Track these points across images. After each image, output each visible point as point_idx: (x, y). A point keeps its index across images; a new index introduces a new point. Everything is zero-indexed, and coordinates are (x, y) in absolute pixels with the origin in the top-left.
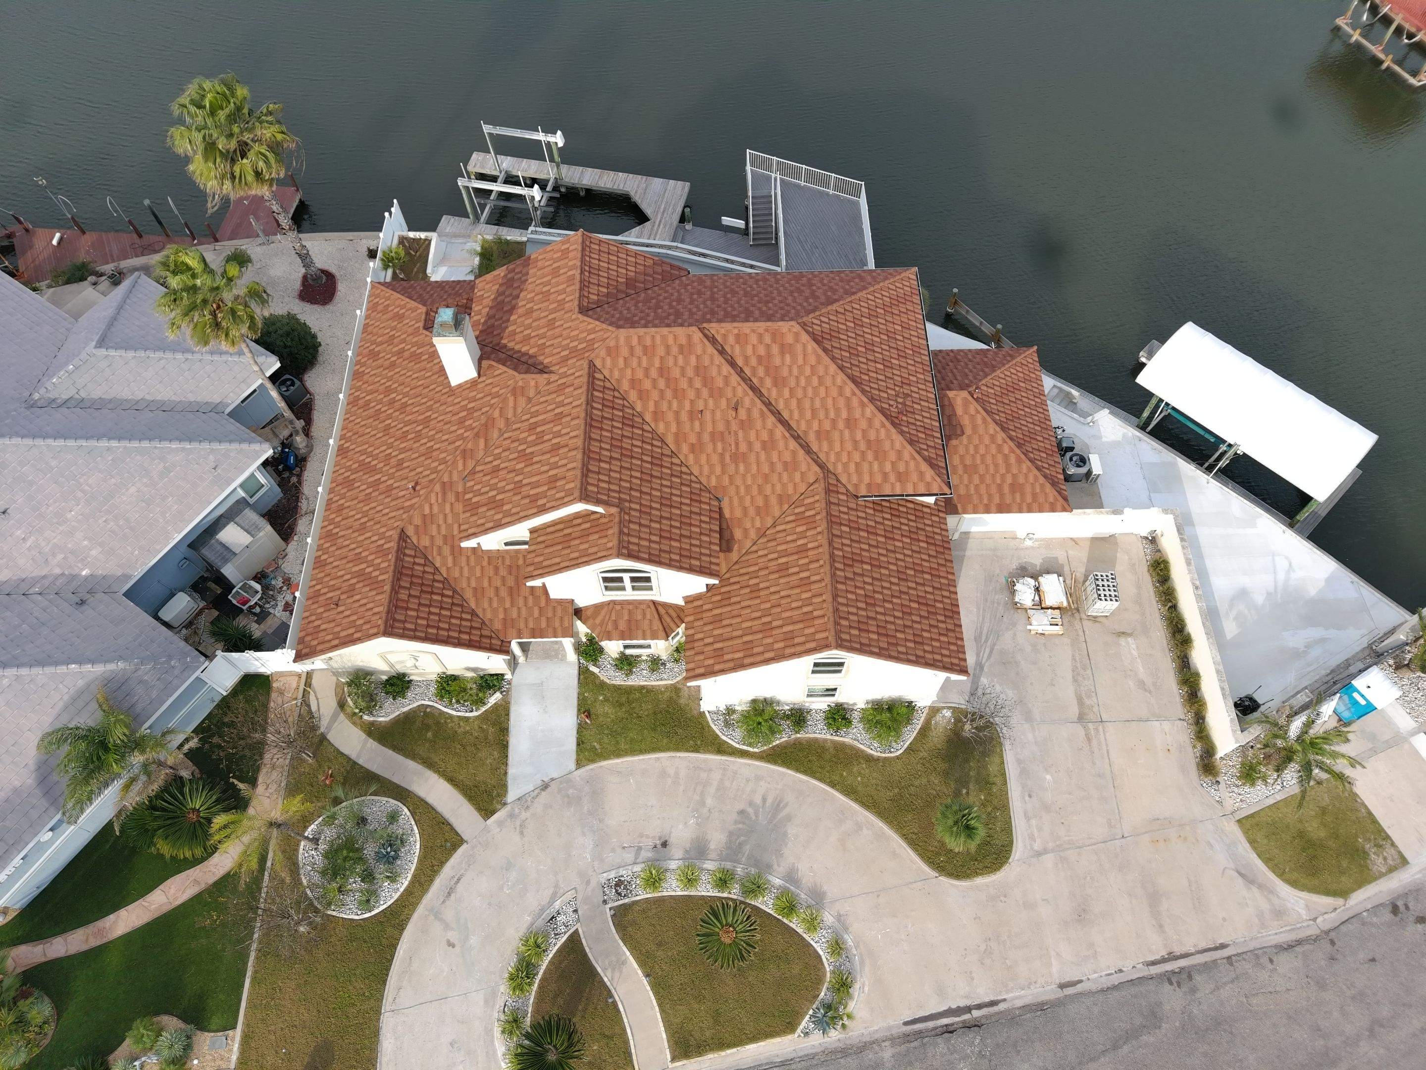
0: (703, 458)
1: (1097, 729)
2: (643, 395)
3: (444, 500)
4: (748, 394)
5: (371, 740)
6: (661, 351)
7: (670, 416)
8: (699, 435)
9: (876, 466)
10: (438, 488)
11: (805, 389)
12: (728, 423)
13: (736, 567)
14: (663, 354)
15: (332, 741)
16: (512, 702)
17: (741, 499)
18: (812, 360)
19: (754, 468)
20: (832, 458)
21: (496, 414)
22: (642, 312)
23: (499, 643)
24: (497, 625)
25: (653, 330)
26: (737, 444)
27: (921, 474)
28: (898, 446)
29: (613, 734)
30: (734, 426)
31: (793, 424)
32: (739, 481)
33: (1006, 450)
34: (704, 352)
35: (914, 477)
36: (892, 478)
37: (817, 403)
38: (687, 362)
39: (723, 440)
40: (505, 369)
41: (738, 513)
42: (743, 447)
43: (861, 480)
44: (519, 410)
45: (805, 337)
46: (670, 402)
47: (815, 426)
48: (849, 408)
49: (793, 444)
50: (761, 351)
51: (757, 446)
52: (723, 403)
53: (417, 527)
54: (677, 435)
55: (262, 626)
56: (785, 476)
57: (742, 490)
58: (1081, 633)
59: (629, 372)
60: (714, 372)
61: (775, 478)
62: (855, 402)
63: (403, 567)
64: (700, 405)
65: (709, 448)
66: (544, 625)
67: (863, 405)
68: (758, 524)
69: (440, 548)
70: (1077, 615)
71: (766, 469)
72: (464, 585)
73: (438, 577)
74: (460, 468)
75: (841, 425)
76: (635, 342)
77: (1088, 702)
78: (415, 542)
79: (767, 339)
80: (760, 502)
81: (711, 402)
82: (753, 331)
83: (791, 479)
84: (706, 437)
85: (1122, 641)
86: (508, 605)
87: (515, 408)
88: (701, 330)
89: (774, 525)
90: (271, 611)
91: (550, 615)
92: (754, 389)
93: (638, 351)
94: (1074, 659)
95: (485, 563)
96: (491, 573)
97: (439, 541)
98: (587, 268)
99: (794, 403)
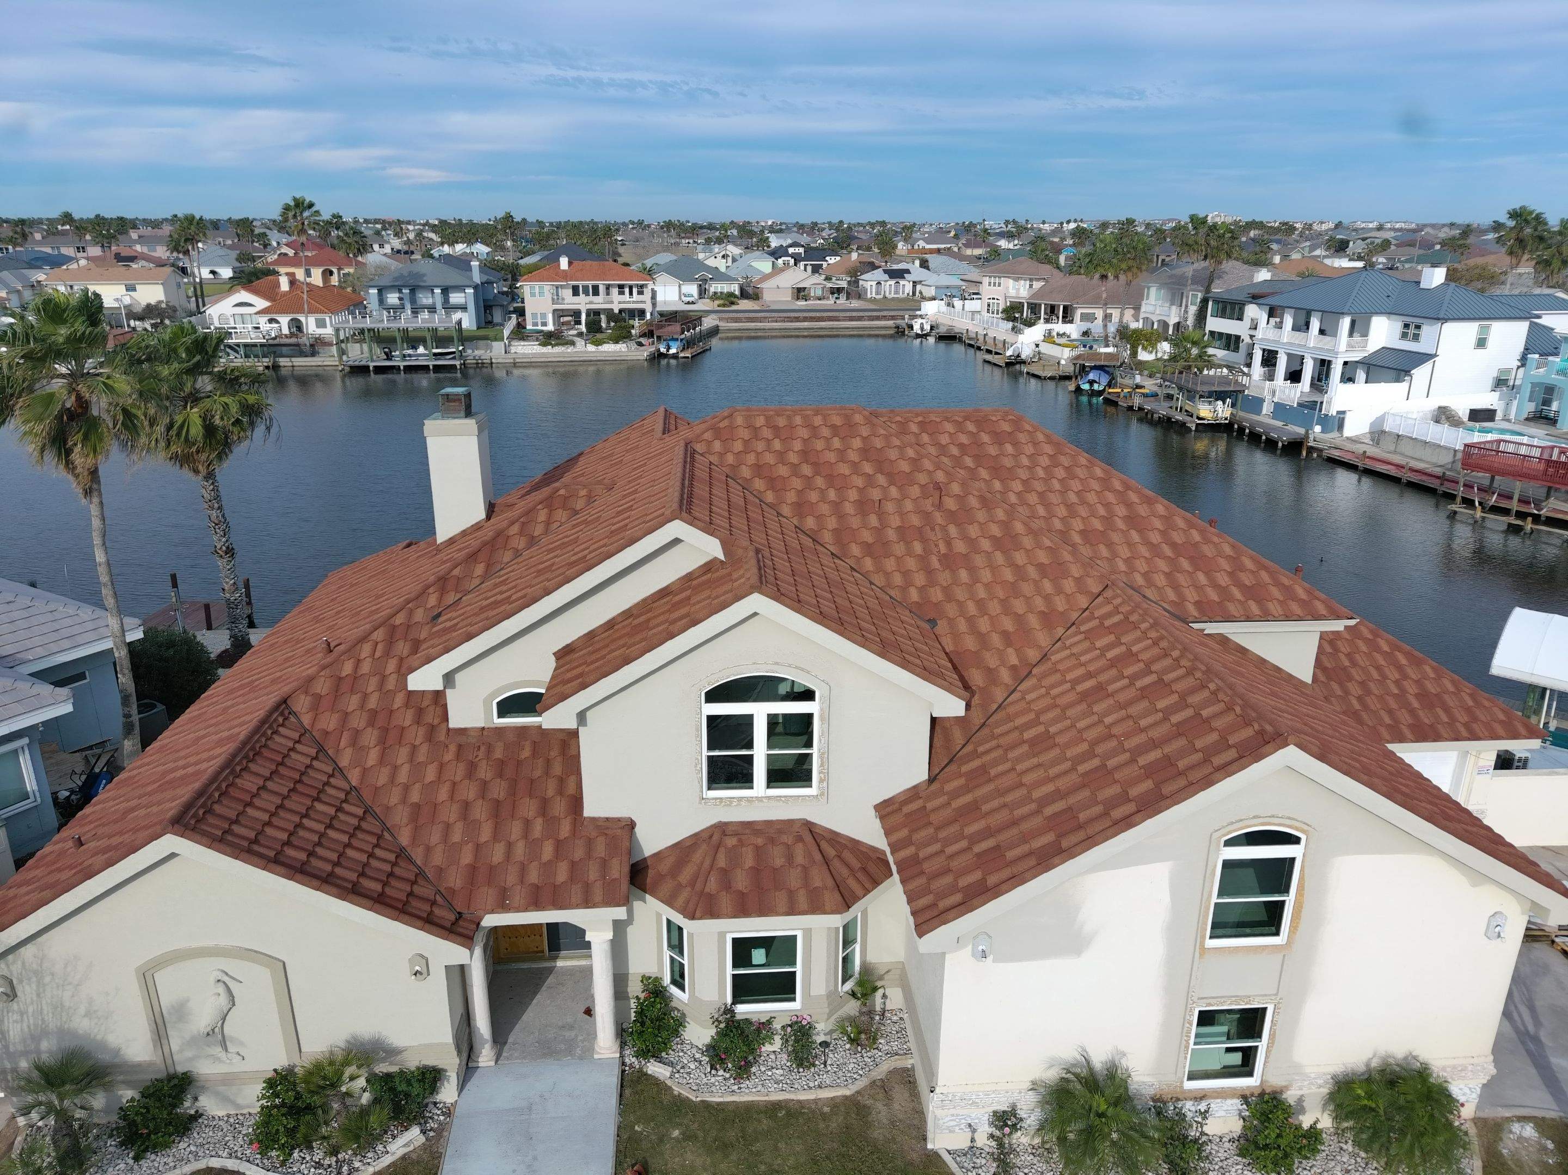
0: (890, 562)
2: (772, 482)
4: (955, 480)
6: (803, 433)
7: (824, 509)
8: (879, 532)
9: (1201, 578)
11: (1046, 481)
12: (927, 515)
14: (805, 436)
16: (449, 1153)
17: (971, 621)
18: (1049, 449)
19: (986, 575)
20: (1121, 566)
21: (514, 530)
23: (451, 917)
24: (455, 879)
26: (948, 543)
27: (1287, 589)
28: (1228, 550)
30: (939, 520)
32: (960, 594)
35: (1276, 592)
36: (1237, 594)
37: (1073, 498)
38: (847, 445)
39: (921, 538)
41: (970, 643)
42: (960, 547)
43: (1182, 598)
46: (823, 492)
47: (1078, 525)
48: (1127, 504)
50: (964, 439)
51: (986, 545)
52: (915, 491)
53: (318, 698)
54: (838, 533)
56: (1047, 586)
57: (972, 608)
59: (751, 457)
60: (893, 455)
62: (1134, 497)
63: (265, 746)
64: (876, 495)
66: (562, 874)
67: (1148, 501)
68: (1013, 659)
69: (357, 733)
71: (1008, 576)
73: (337, 781)
74: (432, 604)
75: (1120, 524)
76: (760, 422)
78: (305, 720)
79: (971, 428)
81: (893, 491)
83: (1059, 589)
84: (891, 534)
87: (548, 524)
89: (1045, 659)
91: (579, 854)
93: (766, 433)
95: (449, 756)
96: (459, 771)
99: (1033, 498)
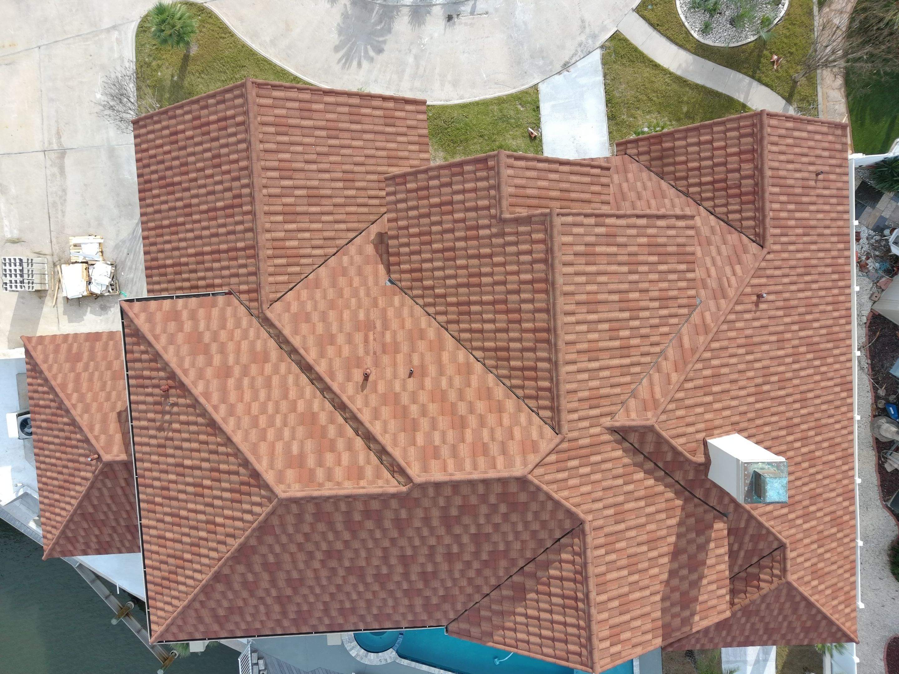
0: (408, 324)
1: (50, 143)
2: (488, 394)
3: (719, 279)
4: (349, 398)
5: (742, 100)
6: (464, 450)
7: (450, 370)
8: (413, 349)
9: (202, 326)
10: (731, 293)
11: (277, 411)
12: (376, 364)
13: (373, 218)
14: (461, 446)
15: (780, 98)
16: (607, 145)
17: (364, 283)
18: (263, 448)
19: (346, 315)
20: (252, 333)
21: (674, 377)
22: (496, 527)
23: (629, 151)
25: (476, 476)
26: (366, 341)
27: (150, 319)
28: (171, 349)
29: (504, 118)
30: (369, 361)
31: (295, 368)
32: (366, 301)
33: (75, 396)
34: (405, 450)
35: (159, 316)
36: (185, 315)
37: (262, 395)
38: (428, 436)
39: (384, 345)
40: (673, 442)
41: (368, 270)
42: (359, 338)
43: (223, 310)
44: (645, 382)
45: (269, 477)
46: (451, 385)
47: (268, 368)
48: (224, 391)
49: (296, 341)
50: (329, 458)
51: (341, 339)
52: (381, 388)
53: (746, 253)
54: (441, 348)
55: (878, 214)
56: (309, 307)
57: (362, 293)
58: (54, 240)
59: (506, 421)
60: (392, 425)
61: (322, 305)
62: (215, 397)
63: (753, 202)
64: (411, 383)
65: (401, 336)
67: (207, 395)
68: (345, 259)
69: (714, 234)
70: (56, 259)
71: (332, 315)
72: (677, 201)
73: (709, 204)
74: (708, 315)
75: (237, 370)
76: (500, 461)
77: (55, 170)
78: (744, 237)
79: (320, 474)
80: (342, 281)
81: (397, 387)
82: (338, 484)
83: (302, 304)
84: (405, 348)
85: (16, 234)
86: (625, 185)
87: (651, 384)
88: (409, 479)
89: (327, 258)
90: (871, 232)
92: (341, 407)
93: (494, 449)
94: (63, 212)
97: (716, 239)
98: (581, 605)
99: (292, 394)
